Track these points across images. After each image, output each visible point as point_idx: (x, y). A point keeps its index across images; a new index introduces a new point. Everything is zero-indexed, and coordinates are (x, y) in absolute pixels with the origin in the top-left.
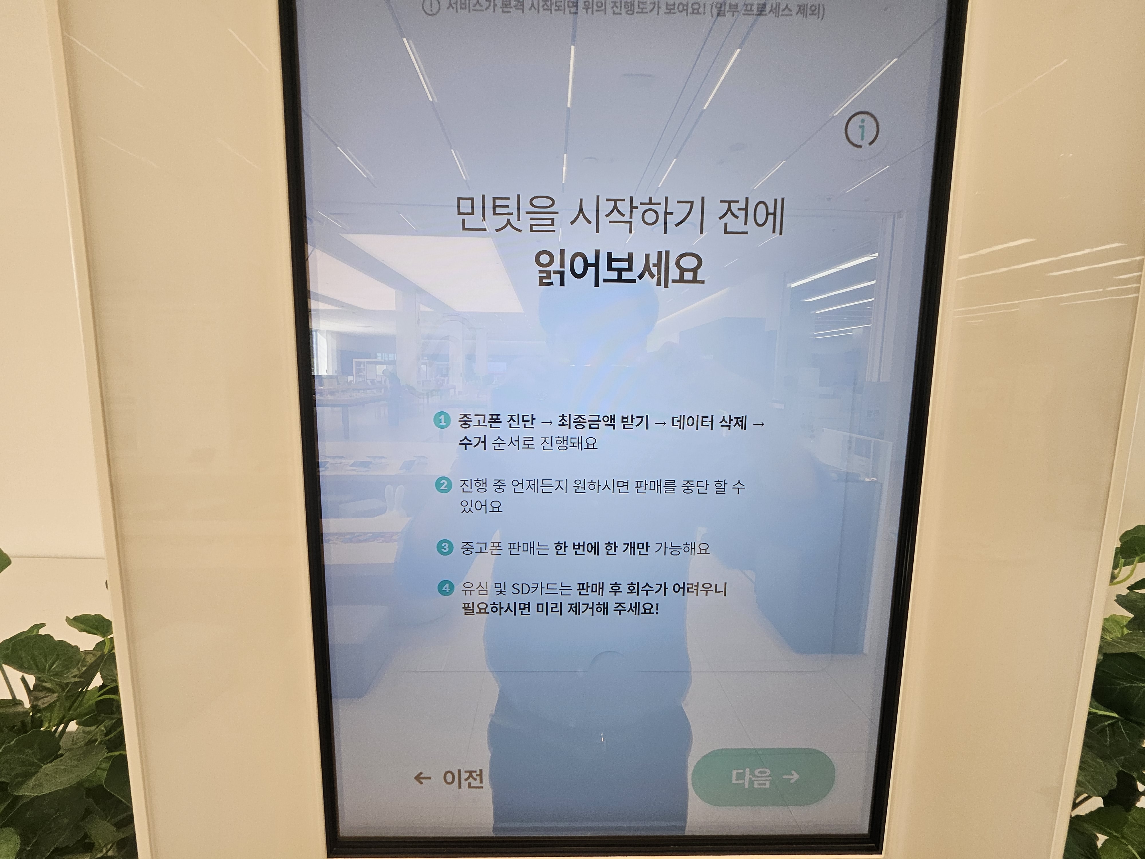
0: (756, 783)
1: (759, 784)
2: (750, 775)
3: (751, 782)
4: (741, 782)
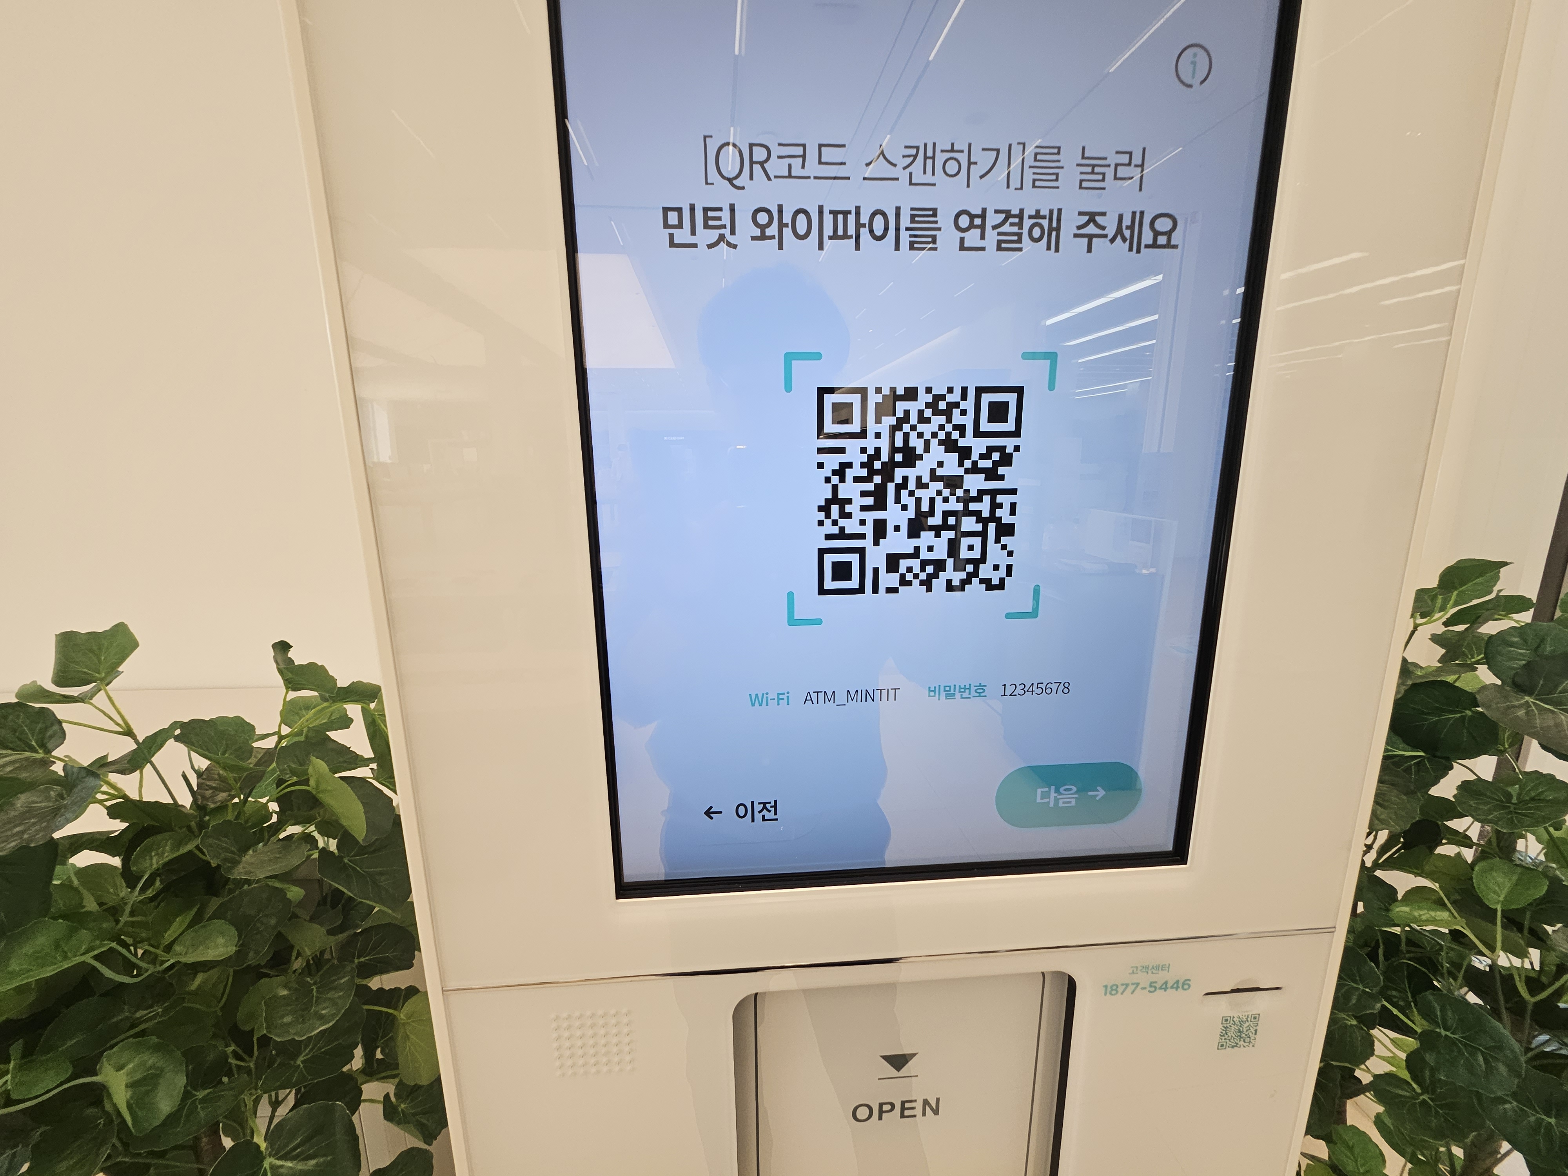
0: (1061, 801)
1: (1064, 803)
2: (1055, 793)
3: (1056, 800)
4: (1047, 800)
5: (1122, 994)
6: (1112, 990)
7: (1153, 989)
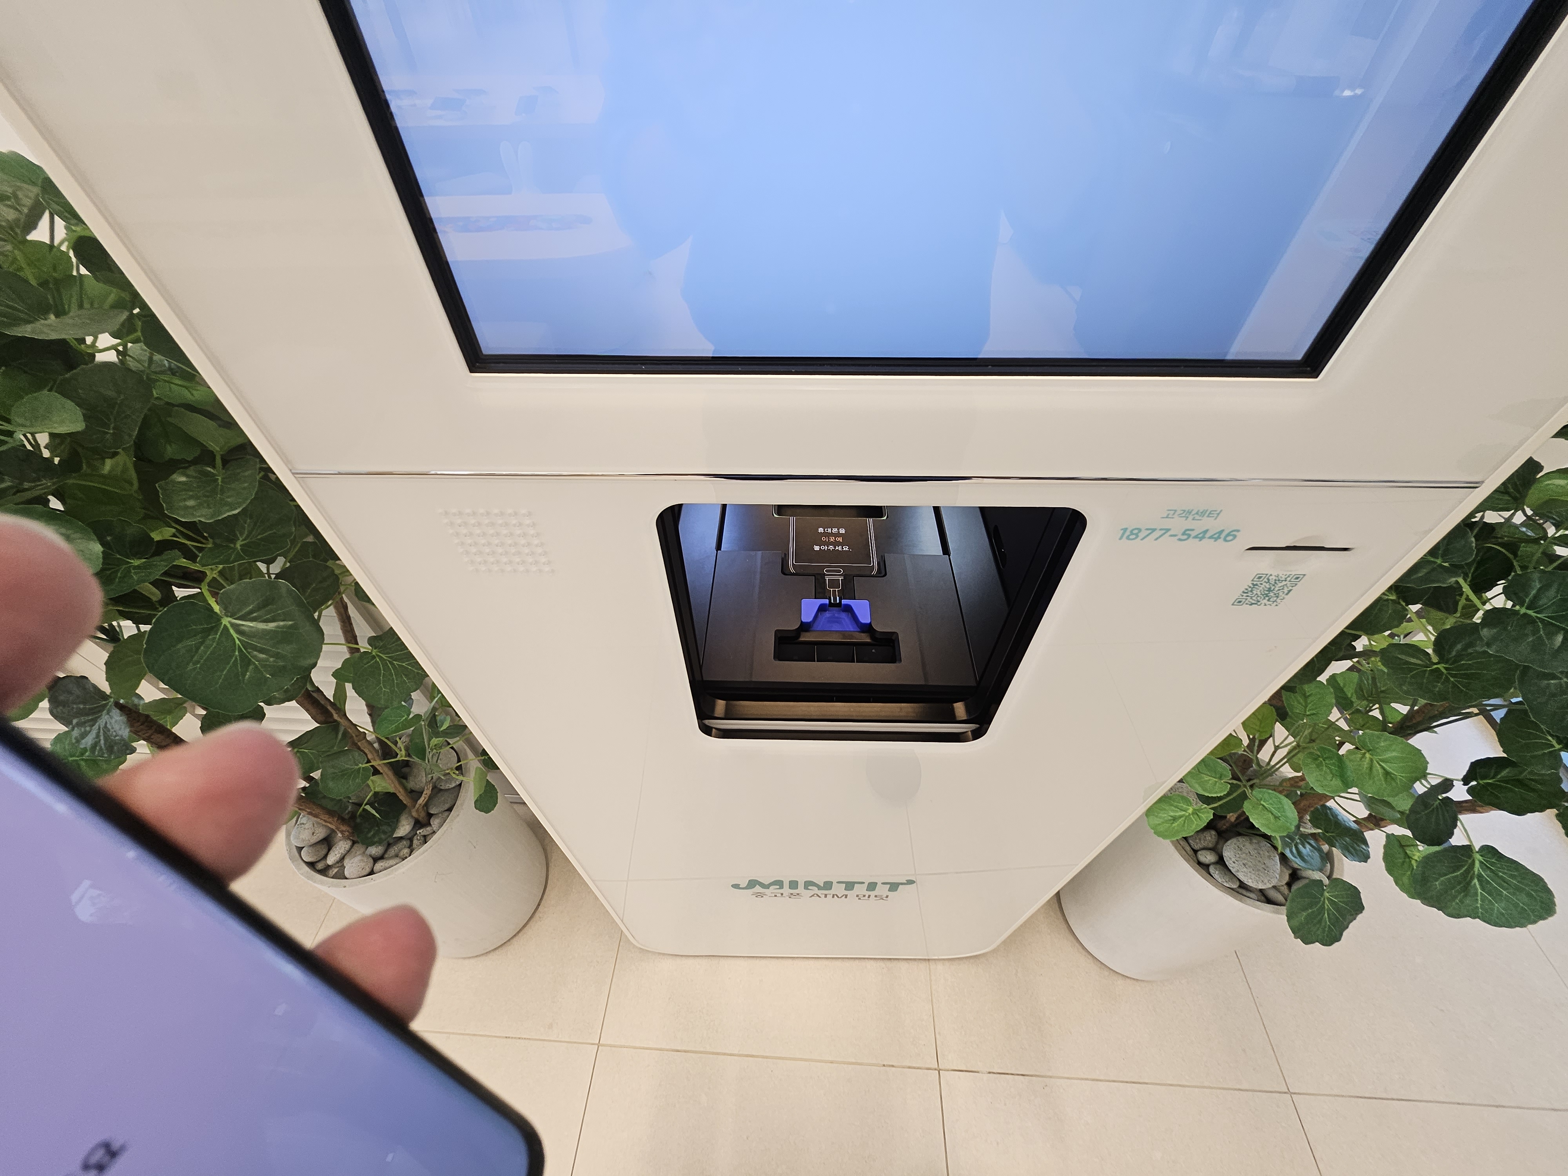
5: (1142, 540)
6: (1132, 534)
7: (1185, 537)
